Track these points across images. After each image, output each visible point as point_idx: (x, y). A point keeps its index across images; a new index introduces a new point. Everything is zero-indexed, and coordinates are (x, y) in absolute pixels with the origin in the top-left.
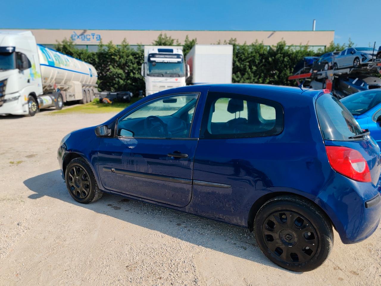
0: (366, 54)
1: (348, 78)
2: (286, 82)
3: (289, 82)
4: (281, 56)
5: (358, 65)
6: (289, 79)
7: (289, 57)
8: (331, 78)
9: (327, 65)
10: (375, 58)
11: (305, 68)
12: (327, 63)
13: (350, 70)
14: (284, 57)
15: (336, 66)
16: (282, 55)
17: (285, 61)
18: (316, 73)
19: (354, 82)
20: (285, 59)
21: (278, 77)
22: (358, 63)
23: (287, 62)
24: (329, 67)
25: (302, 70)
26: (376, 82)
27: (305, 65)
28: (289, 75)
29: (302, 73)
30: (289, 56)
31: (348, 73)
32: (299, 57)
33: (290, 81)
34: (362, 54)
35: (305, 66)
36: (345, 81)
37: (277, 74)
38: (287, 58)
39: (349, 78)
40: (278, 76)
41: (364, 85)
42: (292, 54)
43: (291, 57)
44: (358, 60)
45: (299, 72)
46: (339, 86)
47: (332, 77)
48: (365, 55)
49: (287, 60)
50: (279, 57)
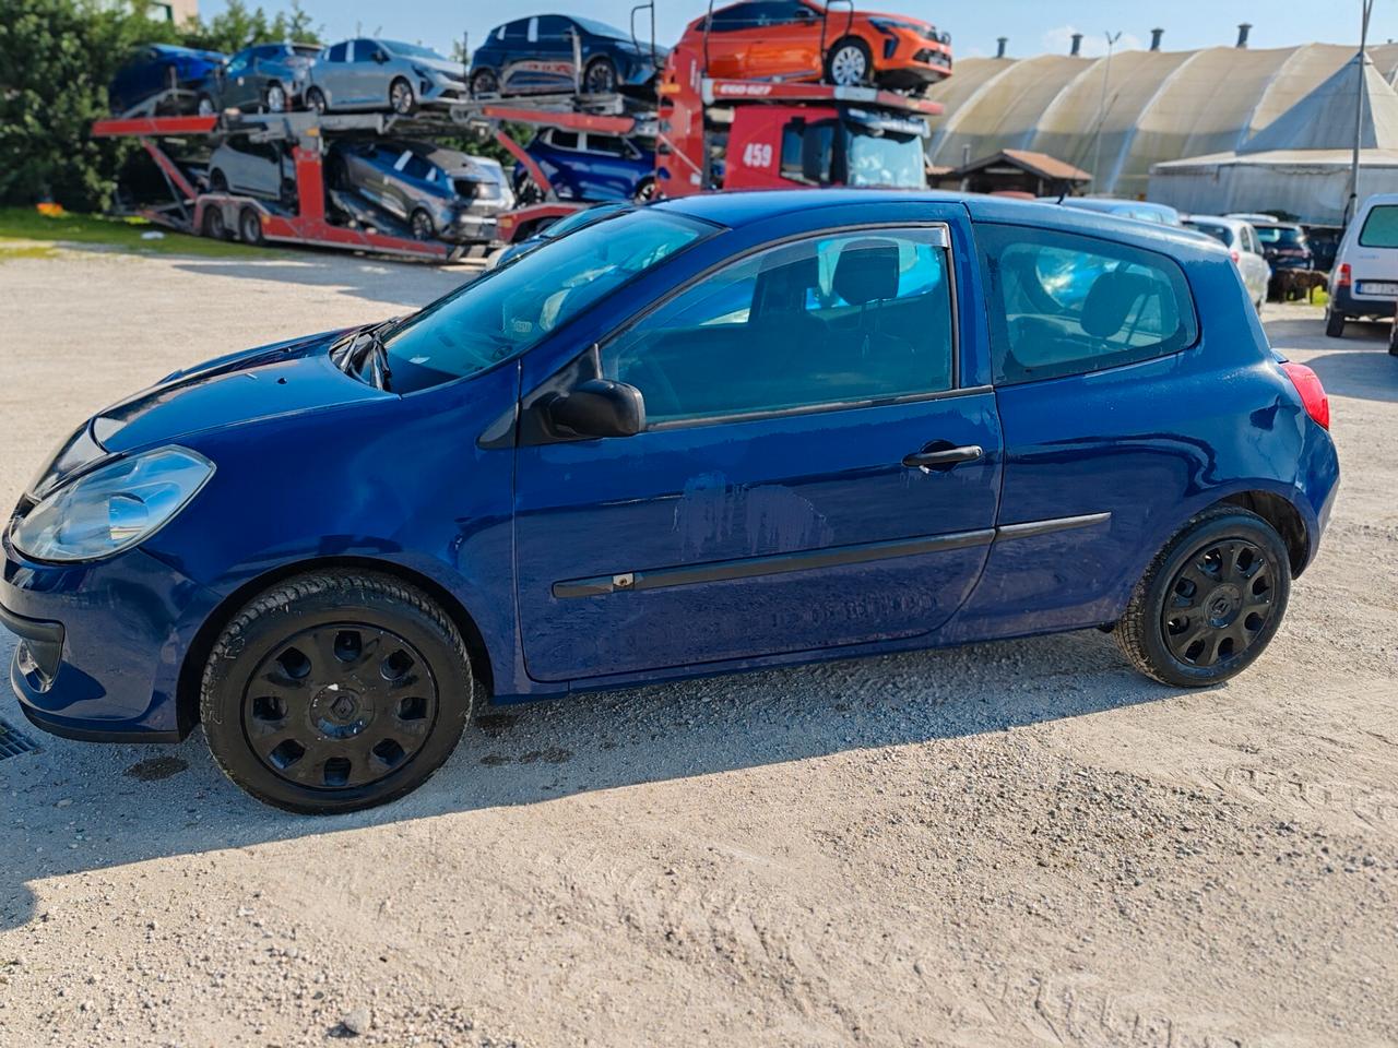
0: (427, 69)
1: (372, 147)
2: (78, 145)
3: (91, 145)
4: (39, 29)
5: (408, 104)
6: (97, 132)
7: (79, 35)
8: (313, 142)
9: (275, 92)
10: (460, 86)
11: (175, 91)
12: (274, 83)
13: (386, 122)
14: (56, 33)
15: (321, 99)
16: (45, 23)
17: (65, 54)
18: (239, 118)
19: (400, 165)
20: (65, 44)
21: (42, 117)
22: (409, 97)
23: (76, 56)
24: (289, 102)
25: (162, 97)
26: (467, 169)
27: (174, 82)
28: (89, 114)
29: (161, 110)
30: (79, 28)
31: (380, 130)
32: (124, 41)
33: (100, 141)
34: (417, 67)
35: (178, 87)
36: (362, 156)
37: (36, 107)
38: (71, 40)
39: (377, 147)
40: (37, 112)
41: (437, 178)
42: (92, 23)
43: (85, 36)
44: (406, 89)
45: (149, 105)
46: (343, 176)
47: (317, 138)
48: (426, 73)
49: (72, 50)
50: (31, 27)
